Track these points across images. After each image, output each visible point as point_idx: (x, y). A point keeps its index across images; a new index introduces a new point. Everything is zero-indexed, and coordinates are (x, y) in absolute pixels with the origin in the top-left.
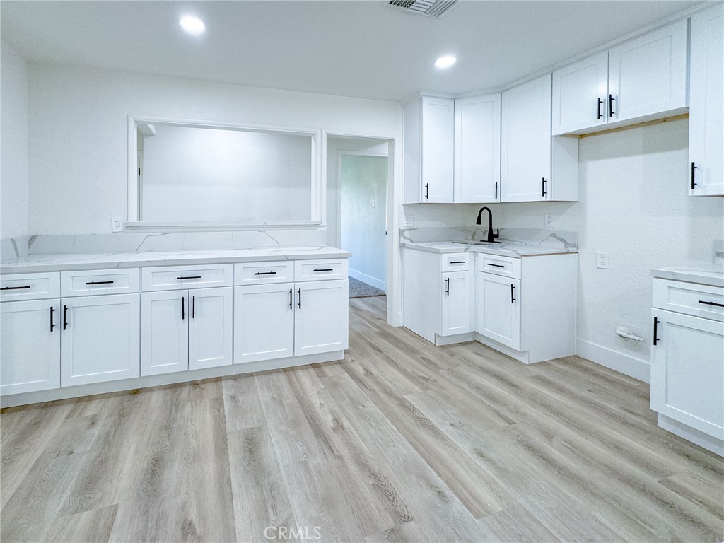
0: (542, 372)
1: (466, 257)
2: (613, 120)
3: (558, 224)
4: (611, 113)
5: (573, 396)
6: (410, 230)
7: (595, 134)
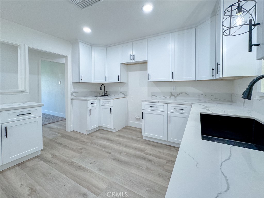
0: (119, 133)
1: (96, 101)
2: (134, 61)
3: (122, 89)
4: (133, 59)
5: (126, 138)
6: (75, 93)
7: (130, 64)
